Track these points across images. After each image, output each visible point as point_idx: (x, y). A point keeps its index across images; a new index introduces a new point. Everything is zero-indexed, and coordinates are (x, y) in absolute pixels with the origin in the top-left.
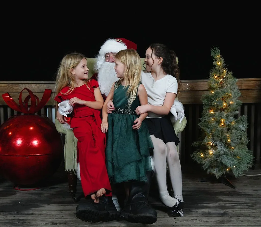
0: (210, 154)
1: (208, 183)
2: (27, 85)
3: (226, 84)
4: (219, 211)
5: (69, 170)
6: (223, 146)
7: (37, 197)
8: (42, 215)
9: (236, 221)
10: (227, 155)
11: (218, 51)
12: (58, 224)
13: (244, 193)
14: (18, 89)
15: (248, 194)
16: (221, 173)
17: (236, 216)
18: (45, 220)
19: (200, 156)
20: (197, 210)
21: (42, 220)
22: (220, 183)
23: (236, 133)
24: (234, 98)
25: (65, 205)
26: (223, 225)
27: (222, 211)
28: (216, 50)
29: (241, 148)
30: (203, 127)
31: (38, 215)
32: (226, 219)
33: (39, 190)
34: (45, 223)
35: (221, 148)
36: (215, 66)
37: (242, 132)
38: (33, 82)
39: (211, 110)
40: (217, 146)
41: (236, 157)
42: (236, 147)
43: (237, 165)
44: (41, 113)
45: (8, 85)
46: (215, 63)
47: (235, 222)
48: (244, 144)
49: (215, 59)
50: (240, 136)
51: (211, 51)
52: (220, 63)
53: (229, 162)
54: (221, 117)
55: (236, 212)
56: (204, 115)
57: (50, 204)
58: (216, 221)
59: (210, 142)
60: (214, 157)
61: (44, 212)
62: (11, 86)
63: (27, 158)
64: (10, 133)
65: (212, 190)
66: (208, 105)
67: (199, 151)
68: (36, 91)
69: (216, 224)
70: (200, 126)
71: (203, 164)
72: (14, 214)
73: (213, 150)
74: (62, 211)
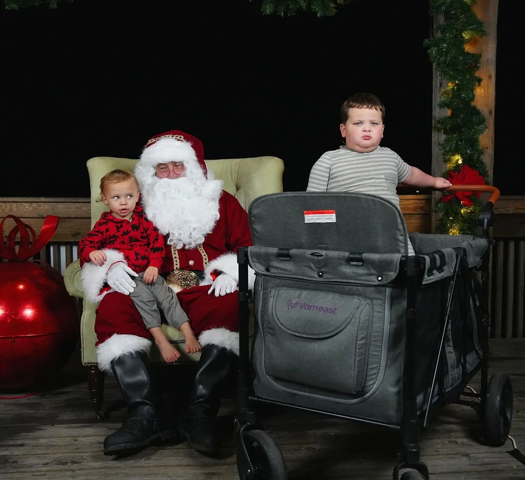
2: (14, 205)
5: (89, 363)
7: (31, 412)
8: (40, 446)
12: (69, 464)
18: (47, 455)
20: (316, 431)
21: (40, 456)
25: (82, 426)
31: (34, 446)
33: (36, 396)
34: (44, 462)
38: (24, 199)
44: (40, 259)
57: (56, 425)
61: (43, 441)
63: (13, 342)
68: (31, 216)
74: (76, 438)
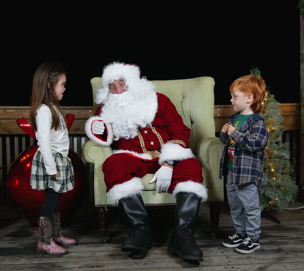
3: (267, 108)
4: (272, 247)
5: (100, 205)
6: (266, 177)
8: (73, 257)
9: (295, 257)
10: (271, 186)
11: (258, 72)
12: (95, 267)
13: (292, 228)
15: (296, 229)
17: (293, 252)
18: (79, 262)
21: (75, 263)
23: (279, 162)
24: (276, 123)
25: (96, 246)
26: (282, 262)
27: (276, 248)
28: (256, 70)
29: (285, 178)
31: (68, 257)
32: (283, 256)
34: (79, 266)
35: (264, 178)
37: (286, 161)
41: (281, 188)
42: (280, 177)
45: (17, 111)
47: (294, 259)
48: (288, 174)
50: (283, 165)
51: (250, 72)
53: (273, 194)
55: (291, 248)
57: (79, 246)
58: (274, 258)
62: (20, 111)
69: (274, 262)
72: (40, 257)
74: (94, 253)
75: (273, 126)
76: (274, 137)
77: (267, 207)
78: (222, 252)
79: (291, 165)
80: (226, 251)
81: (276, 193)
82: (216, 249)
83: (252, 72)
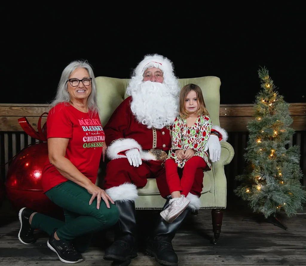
0: (257, 190)
1: (254, 222)
2: (44, 108)
3: (276, 109)
4: (276, 258)
6: (273, 181)
10: (278, 191)
11: (267, 72)
13: (299, 236)
14: (33, 113)
15: (304, 237)
16: (271, 211)
17: (298, 265)
19: (245, 192)
20: (251, 257)
22: (268, 222)
23: (287, 166)
24: (285, 125)
27: (280, 258)
28: (264, 70)
29: (293, 182)
30: (250, 158)
35: (270, 183)
36: (262, 89)
37: (295, 165)
39: (258, 138)
40: (266, 181)
41: (288, 193)
42: (288, 182)
43: (289, 202)
45: (23, 109)
46: (263, 86)
48: (296, 179)
49: (263, 81)
50: (292, 170)
51: (258, 72)
52: (269, 86)
53: (281, 199)
54: (271, 147)
55: (296, 259)
56: (250, 145)
59: (258, 176)
60: (263, 193)
62: (25, 109)
64: (27, 164)
65: (261, 231)
66: (255, 133)
67: (244, 186)
70: (246, 157)
71: (249, 201)
72: (37, 260)
73: (261, 185)
74: (92, 257)
75: (282, 128)
76: (282, 140)
77: (274, 212)
78: (222, 261)
79: (300, 169)
80: (227, 260)
81: (284, 197)
82: (216, 257)
83: (261, 72)
